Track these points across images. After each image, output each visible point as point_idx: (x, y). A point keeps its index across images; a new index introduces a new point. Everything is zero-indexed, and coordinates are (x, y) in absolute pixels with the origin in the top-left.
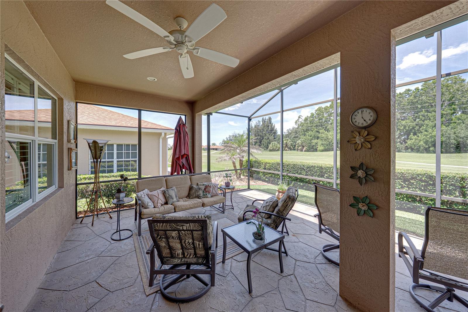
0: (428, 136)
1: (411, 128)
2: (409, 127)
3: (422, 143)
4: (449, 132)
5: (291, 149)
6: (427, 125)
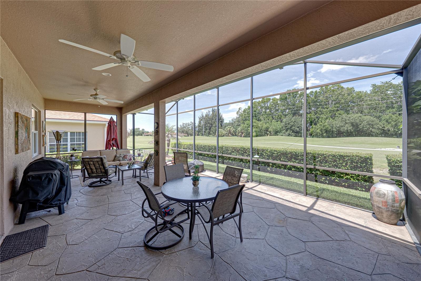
0: (322, 126)
1: (313, 119)
2: (312, 119)
3: (318, 131)
5: (233, 135)
6: (322, 118)
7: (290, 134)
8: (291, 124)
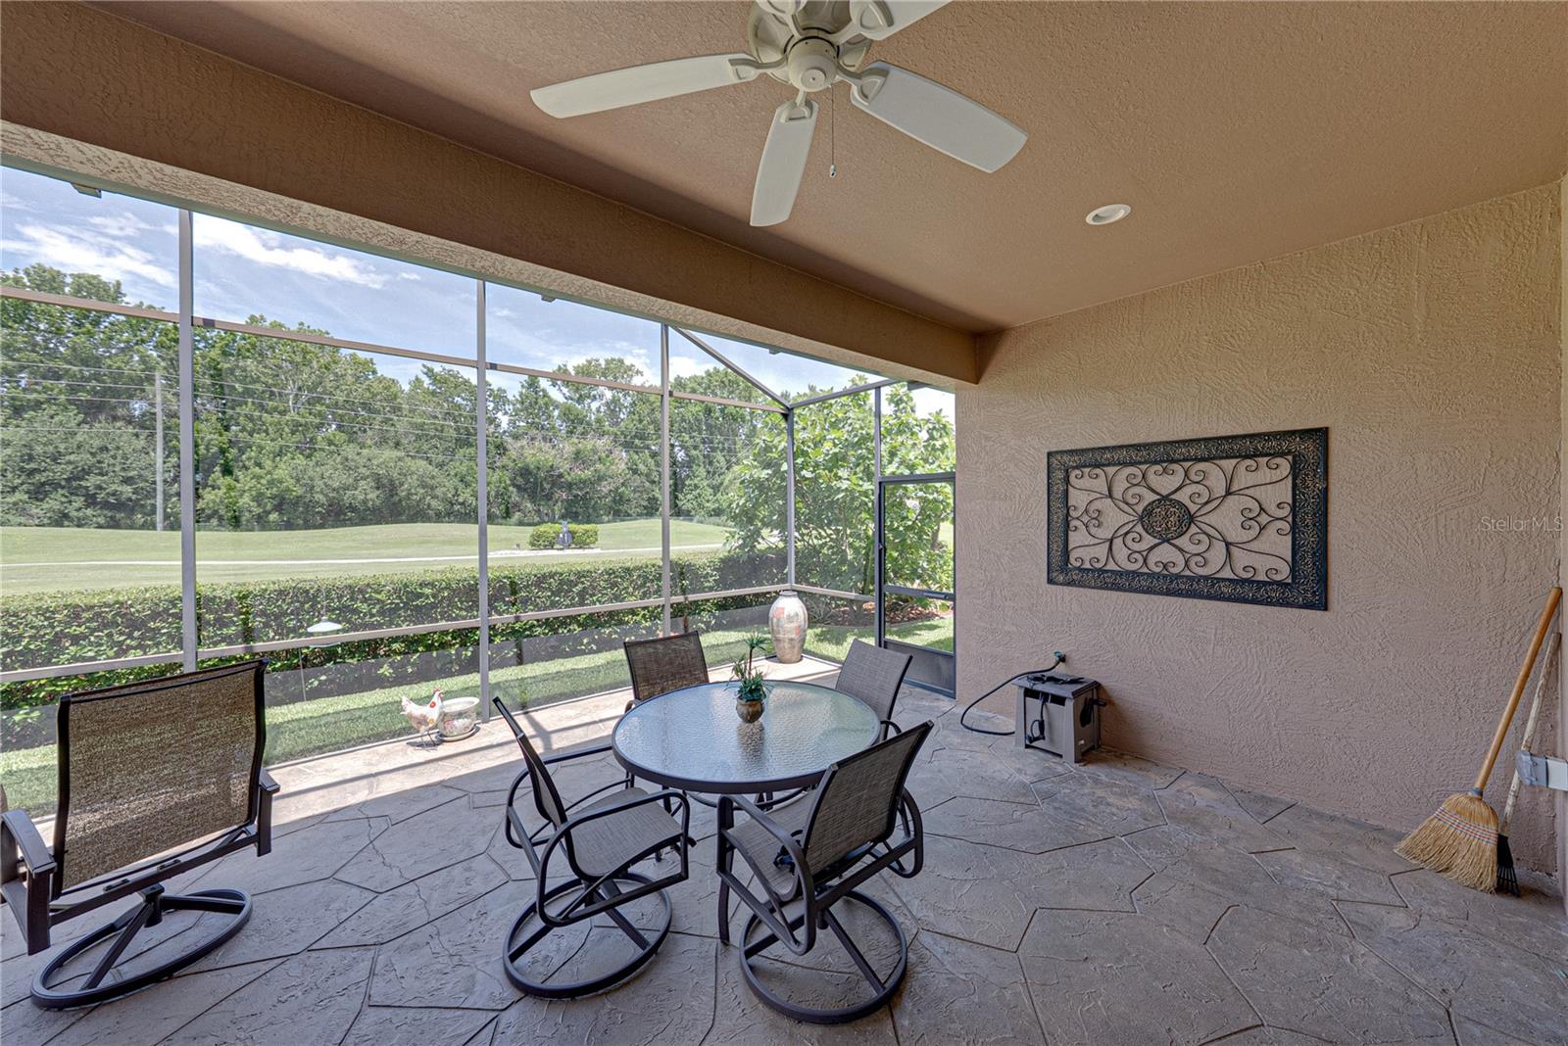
0: (264, 481)
1: (214, 450)
3: (245, 500)
4: (310, 473)
6: (261, 448)
7: (66, 516)
8: (70, 462)
